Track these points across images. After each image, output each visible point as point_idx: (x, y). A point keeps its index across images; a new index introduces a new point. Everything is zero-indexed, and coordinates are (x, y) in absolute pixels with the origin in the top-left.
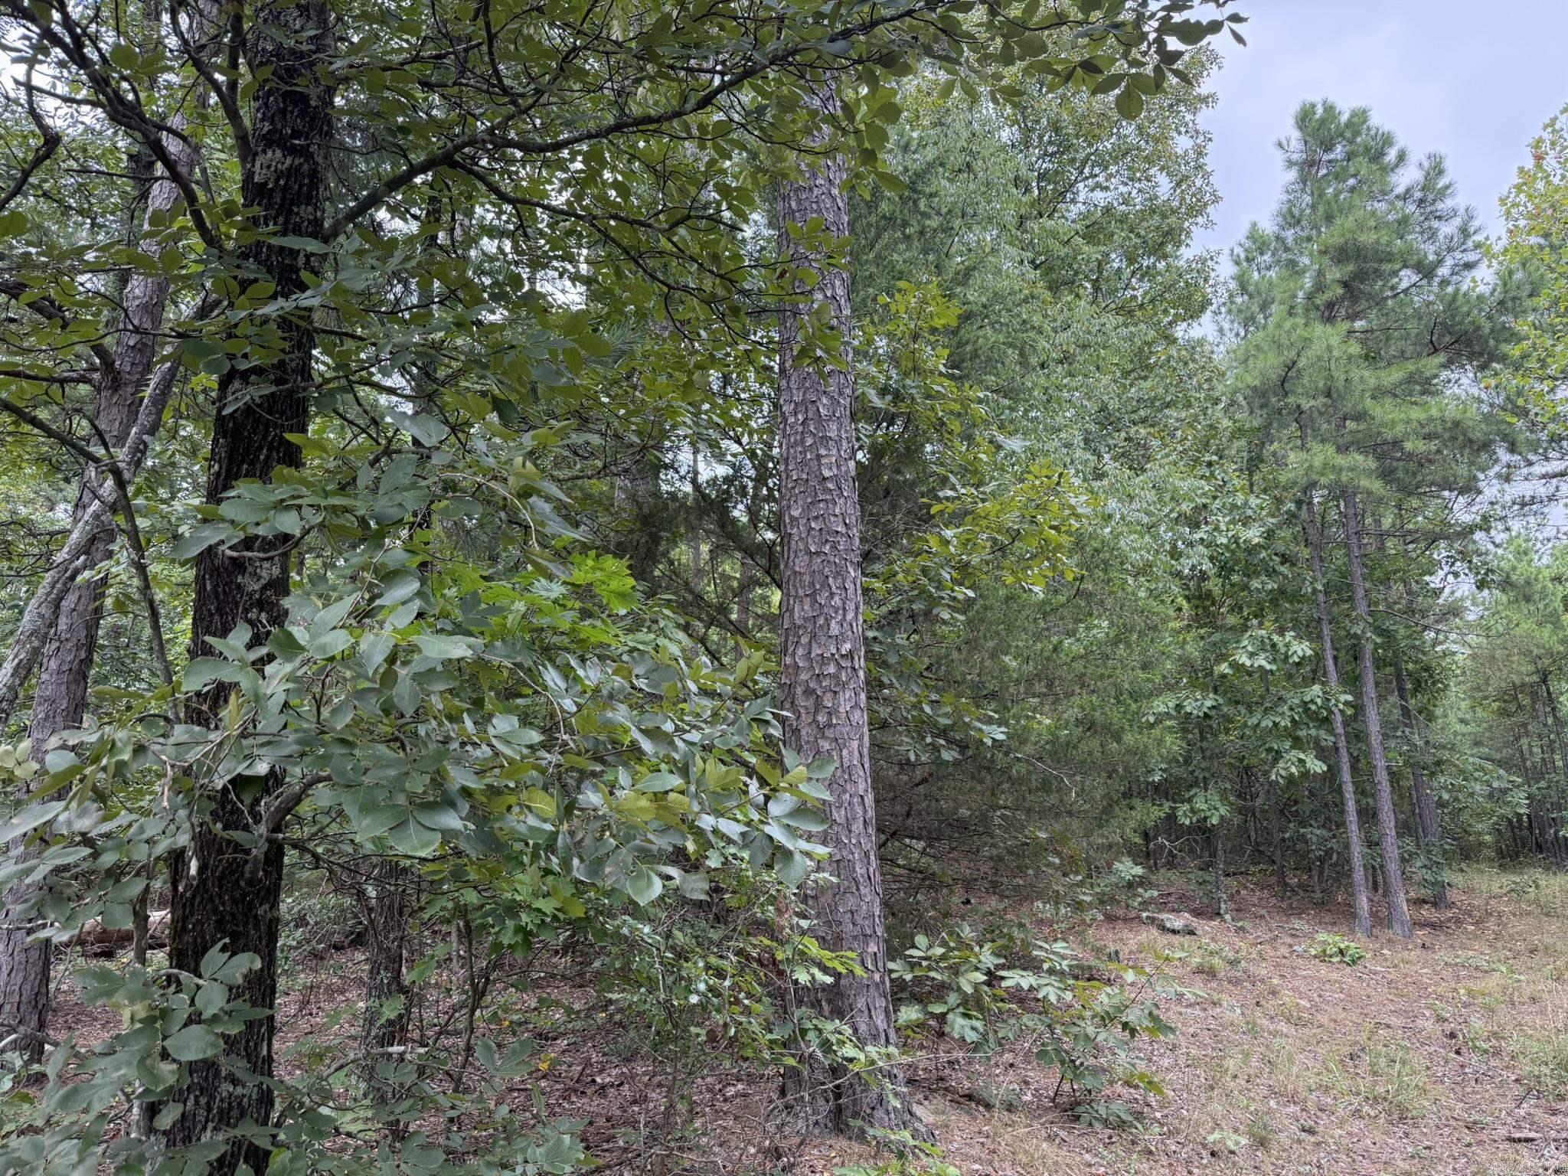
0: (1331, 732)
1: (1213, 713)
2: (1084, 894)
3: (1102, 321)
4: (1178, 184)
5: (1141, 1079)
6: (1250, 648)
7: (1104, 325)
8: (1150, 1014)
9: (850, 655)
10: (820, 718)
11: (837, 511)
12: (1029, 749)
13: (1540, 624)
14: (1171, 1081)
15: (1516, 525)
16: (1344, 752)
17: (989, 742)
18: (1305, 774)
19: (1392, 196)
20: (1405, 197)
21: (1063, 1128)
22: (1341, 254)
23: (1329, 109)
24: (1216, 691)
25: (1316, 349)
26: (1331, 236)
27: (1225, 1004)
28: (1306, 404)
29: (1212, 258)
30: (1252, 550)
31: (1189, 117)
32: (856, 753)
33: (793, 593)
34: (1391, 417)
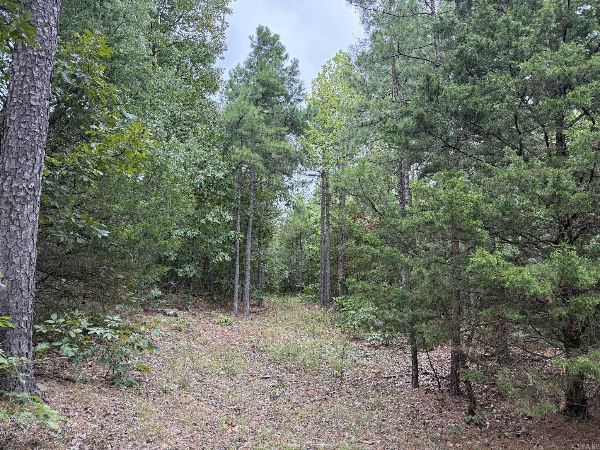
0: (235, 247)
1: (197, 237)
2: (134, 299)
3: (176, 80)
4: (214, 38)
5: (142, 367)
6: (213, 215)
7: (176, 81)
8: (149, 342)
9: (34, 189)
10: (12, 216)
11: (36, 122)
12: (118, 241)
13: (302, 221)
14: (154, 368)
15: (301, 189)
16: (238, 254)
17: (100, 237)
18: (225, 261)
19: (281, 69)
20: (285, 70)
21: (105, 388)
22: (264, 83)
23: (268, 30)
24: (199, 229)
25: (250, 114)
26: (261, 75)
27: (181, 340)
28: (244, 133)
29: (221, 71)
30: (219, 181)
31: (222, 15)
32: (30, 233)
33: (6, 155)
34: (270, 144)
